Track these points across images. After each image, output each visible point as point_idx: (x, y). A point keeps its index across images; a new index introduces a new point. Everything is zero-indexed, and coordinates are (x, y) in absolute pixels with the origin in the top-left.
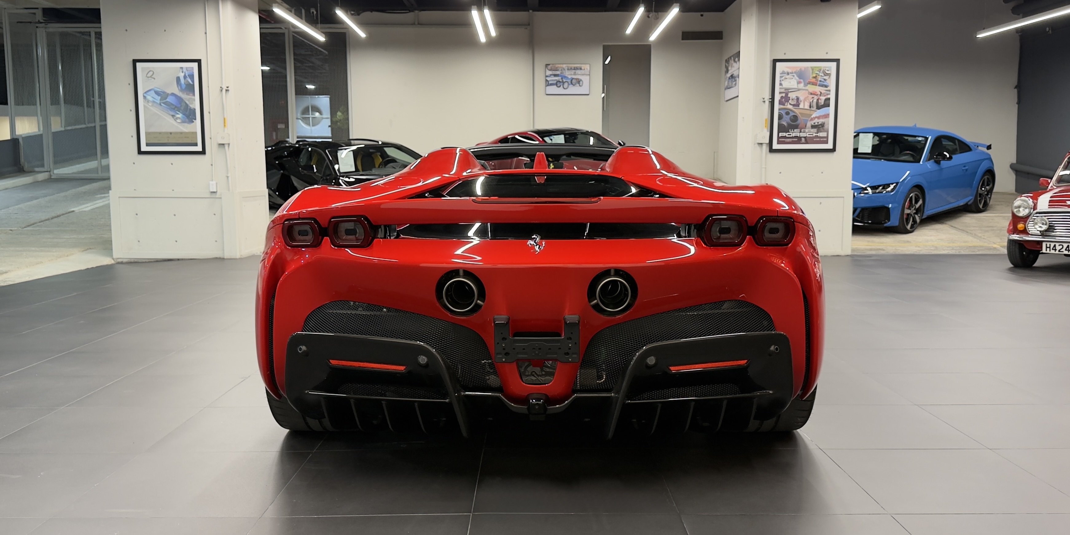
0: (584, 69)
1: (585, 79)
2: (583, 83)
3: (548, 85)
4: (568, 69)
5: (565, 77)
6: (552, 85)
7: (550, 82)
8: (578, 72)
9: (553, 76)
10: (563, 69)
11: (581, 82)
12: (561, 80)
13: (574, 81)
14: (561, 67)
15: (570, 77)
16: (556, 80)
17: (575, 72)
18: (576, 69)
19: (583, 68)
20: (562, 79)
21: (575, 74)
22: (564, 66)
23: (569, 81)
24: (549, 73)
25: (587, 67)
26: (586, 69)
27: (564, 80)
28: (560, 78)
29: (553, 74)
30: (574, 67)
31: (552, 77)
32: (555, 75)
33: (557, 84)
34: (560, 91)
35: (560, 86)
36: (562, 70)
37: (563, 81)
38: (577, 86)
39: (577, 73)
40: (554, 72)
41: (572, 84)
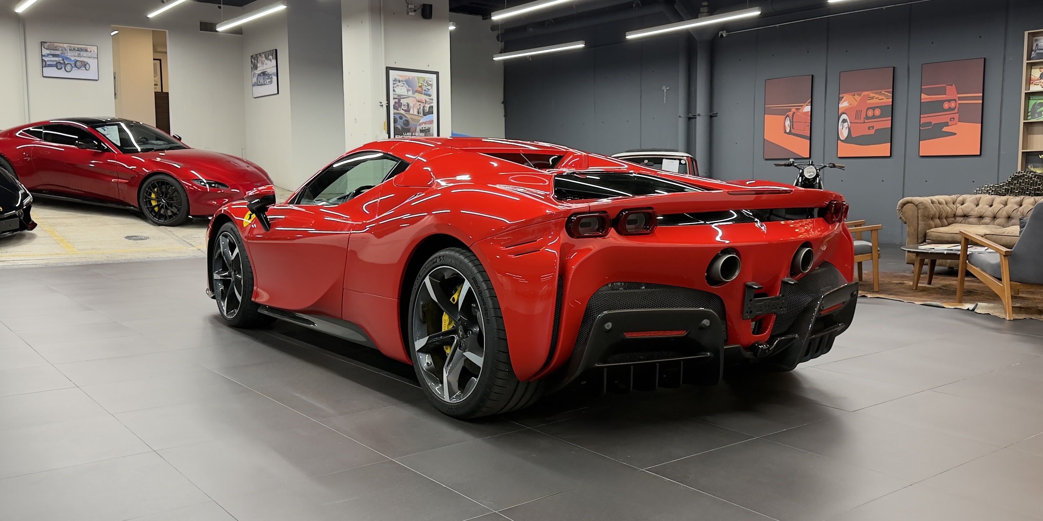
0: (91, 51)
1: (92, 63)
2: (90, 67)
3: (45, 66)
4: (70, 50)
5: (67, 58)
6: (50, 66)
7: (48, 63)
8: (82, 53)
9: (52, 56)
10: (64, 49)
11: (87, 66)
12: (62, 62)
13: (78, 64)
14: (61, 47)
15: (73, 59)
16: (56, 61)
17: (80, 54)
18: (79, 50)
19: (88, 50)
20: (63, 60)
21: (79, 56)
22: (65, 45)
23: (73, 63)
24: (45, 52)
25: (95, 49)
26: (92, 51)
27: (66, 62)
28: (61, 59)
29: (51, 53)
30: (78, 48)
31: (50, 57)
32: (54, 55)
33: (57, 65)
34: (62, 73)
35: (62, 68)
36: (62, 50)
37: (64, 62)
38: (83, 70)
39: (81, 55)
40: (52, 51)
41: (77, 67)
